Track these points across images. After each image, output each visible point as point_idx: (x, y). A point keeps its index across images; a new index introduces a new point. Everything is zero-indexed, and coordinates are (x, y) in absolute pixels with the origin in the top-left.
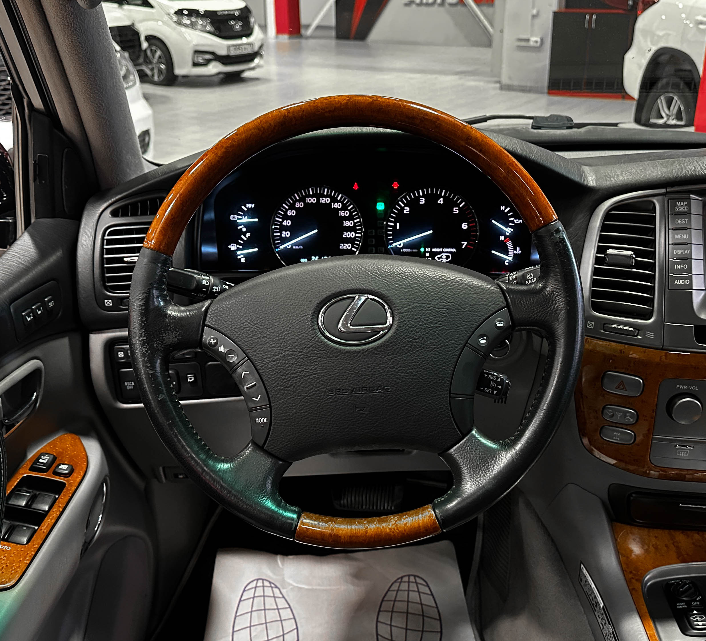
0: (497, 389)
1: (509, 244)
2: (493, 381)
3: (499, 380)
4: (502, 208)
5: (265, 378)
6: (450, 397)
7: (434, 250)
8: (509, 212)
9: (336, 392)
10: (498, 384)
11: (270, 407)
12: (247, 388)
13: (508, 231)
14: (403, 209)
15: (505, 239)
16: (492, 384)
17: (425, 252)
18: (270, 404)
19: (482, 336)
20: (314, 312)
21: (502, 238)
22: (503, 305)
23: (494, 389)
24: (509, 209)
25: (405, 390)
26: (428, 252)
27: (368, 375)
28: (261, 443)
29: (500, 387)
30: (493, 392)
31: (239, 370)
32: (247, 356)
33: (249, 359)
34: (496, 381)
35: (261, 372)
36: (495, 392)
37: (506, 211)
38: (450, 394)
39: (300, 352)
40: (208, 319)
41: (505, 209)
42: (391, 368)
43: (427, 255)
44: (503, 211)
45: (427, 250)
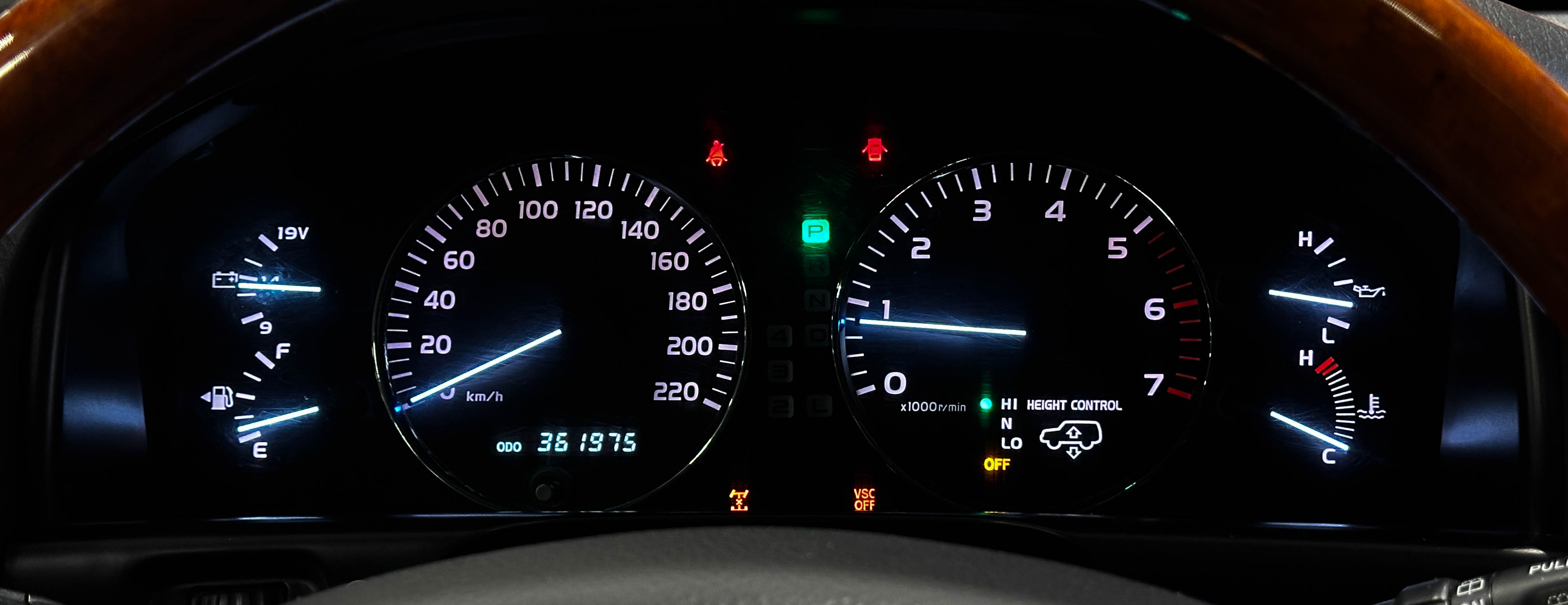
1: (1337, 382)
4: (1305, 239)
7: (1033, 405)
8: (1330, 254)
14: (905, 242)
15: (1318, 359)
17: (997, 413)
24: (1329, 242)
26: (1007, 413)
37: (1318, 250)
41: (1316, 244)
43: (1007, 423)
44: (1308, 250)
45: (1006, 404)
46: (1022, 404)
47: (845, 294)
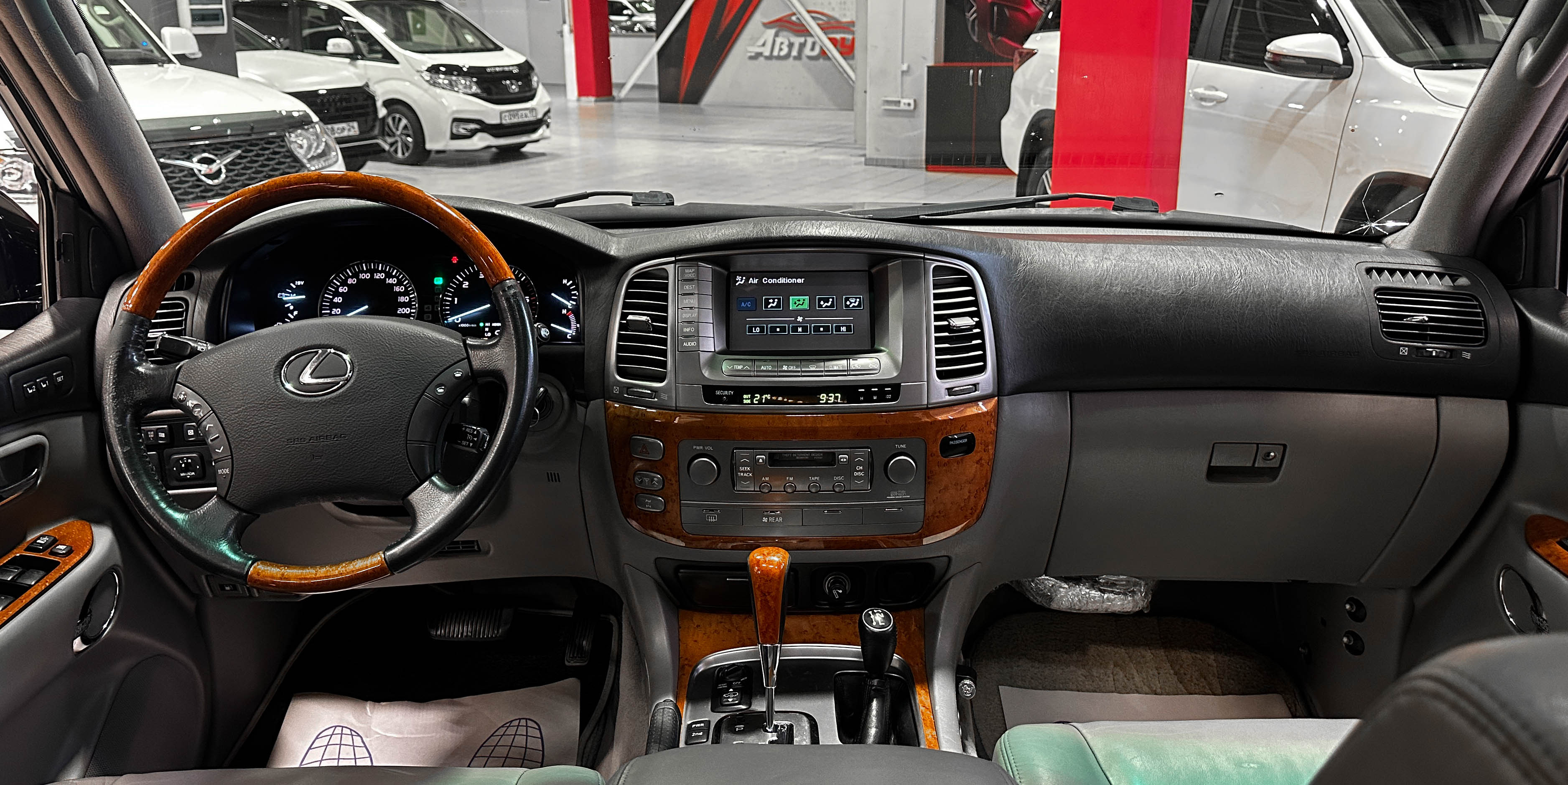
0: (473, 441)
1: (572, 317)
2: (470, 434)
3: (475, 433)
4: (565, 281)
5: (227, 430)
6: (407, 444)
7: (494, 325)
8: (571, 285)
9: (294, 441)
10: (474, 436)
11: (232, 458)
12: (211, 440)
13: (569, 304)
14: (461, 283)
15: (567, 312)
16: (469, 437)
17: (485, 327)
18: (232, 455)
19: (439, 386)
20: (277, 366)
21: (564, 311)
22: (463, 357)
23: (470, 441)
24: (571, 282)
25: (361, 437)
26: (487, 327)
27: (326, 424)
28: (223, 495)
29: (476, 439)
30: (469, 444)
31: (204, 423)
32: (212, 410)
33: (214, 412)
34: (473, 434)
35: (224, 424)
36: (471, 444)
37: (568, 284)
38: (407, 440)
39: (261, 404)
40: (180, 376)
41: (568, 282)
42: (348, 417)
43: (487, 329)
44: (565, 284)
45: (487, 324)
46: (491, 324)
47: (443, 297)
